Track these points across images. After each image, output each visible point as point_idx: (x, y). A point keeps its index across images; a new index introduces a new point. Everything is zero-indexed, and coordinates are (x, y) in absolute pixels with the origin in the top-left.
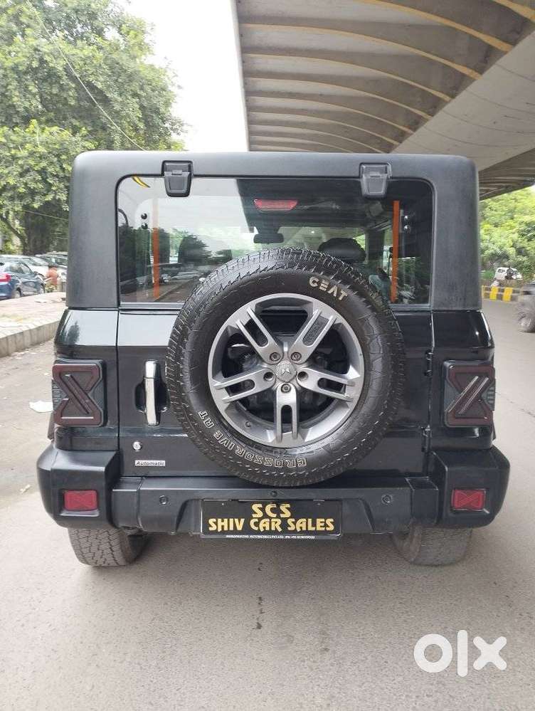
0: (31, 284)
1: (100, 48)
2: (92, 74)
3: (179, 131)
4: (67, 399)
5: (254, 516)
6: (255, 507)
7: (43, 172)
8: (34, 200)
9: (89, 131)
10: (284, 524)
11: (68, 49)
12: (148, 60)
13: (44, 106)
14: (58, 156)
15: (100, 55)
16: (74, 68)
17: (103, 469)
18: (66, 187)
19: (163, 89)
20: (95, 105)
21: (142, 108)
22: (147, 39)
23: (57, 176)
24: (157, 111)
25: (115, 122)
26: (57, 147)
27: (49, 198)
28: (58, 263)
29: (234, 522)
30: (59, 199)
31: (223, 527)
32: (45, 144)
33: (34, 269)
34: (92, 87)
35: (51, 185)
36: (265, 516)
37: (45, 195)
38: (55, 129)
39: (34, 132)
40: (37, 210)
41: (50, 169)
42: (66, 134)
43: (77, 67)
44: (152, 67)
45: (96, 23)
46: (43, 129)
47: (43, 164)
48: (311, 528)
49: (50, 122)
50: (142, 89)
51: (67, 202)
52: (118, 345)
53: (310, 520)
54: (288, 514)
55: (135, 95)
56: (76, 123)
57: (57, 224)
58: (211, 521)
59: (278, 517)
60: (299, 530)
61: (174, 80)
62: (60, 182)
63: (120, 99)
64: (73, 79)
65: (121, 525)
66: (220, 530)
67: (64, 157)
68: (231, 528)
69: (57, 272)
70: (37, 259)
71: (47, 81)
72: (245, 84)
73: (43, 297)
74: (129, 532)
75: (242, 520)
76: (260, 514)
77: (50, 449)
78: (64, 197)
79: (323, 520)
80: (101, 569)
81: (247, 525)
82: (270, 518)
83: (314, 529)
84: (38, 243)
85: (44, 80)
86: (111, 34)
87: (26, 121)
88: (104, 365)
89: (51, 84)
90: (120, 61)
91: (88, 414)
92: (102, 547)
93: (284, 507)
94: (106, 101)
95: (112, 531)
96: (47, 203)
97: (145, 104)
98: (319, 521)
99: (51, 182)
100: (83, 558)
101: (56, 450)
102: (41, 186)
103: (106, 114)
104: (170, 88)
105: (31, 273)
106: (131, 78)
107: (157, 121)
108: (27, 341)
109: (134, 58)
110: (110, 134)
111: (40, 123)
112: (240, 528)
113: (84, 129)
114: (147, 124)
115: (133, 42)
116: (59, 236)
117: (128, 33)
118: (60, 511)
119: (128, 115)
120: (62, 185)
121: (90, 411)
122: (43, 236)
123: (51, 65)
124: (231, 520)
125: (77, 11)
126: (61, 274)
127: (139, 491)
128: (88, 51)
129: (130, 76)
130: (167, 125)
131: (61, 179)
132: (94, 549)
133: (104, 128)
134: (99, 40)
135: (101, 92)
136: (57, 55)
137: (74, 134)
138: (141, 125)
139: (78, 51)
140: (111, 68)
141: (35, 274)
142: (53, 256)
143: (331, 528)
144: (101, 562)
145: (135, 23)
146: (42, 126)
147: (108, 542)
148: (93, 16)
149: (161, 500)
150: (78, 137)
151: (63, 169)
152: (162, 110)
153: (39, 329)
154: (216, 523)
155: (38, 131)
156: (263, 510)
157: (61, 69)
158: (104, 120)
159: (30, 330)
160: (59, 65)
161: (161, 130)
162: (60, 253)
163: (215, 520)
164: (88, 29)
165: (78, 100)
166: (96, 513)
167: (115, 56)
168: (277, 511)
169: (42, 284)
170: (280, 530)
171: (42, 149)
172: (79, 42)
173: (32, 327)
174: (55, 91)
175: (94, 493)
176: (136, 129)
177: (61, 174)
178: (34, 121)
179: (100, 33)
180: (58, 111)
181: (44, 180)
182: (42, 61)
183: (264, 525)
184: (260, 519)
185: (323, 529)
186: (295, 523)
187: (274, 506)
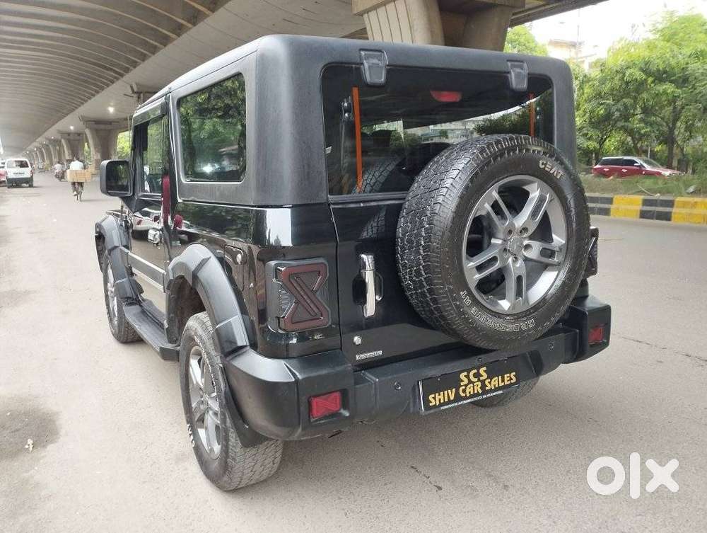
5: (462, 384)
6: (462, 376)
10: (484, 386)
17: (350, 367)
29: (448, 394)
31: (440, 400)
36: (470, 382)
48: (501, 384)
53: (500, 377)
54: (485, 376)
58: (431, 397)
59: (479, 380)
60: (493, 388)
66: (438, 403)
68: (446, 400)
75: (454, 390)
76: (466, 381)
79: (508, 375)
81: (457, 393)
82: (473, 383)
83: (503, 384)
91: (316, 315)
93: (482, 371)
98: (505, 375)
112: (452, 398)
118: (309, 420)
121: (318, 312)
124: (446, 392)
127: (375, 384)
143: (514, 379)
149: (395, 387)
154: (434, 398)
156: (467, 377)
163: (433, 396)
168: (477, 375)
170: (480, 391)
175: (338, 395)
183: (469, 390)
184: (466, 386)
185: (509, 382)
186: (490, 383)
187: (475, 371)
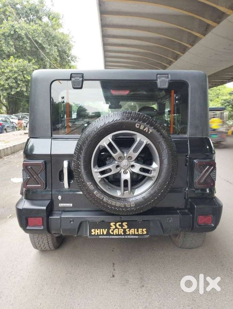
0: (11, 127)
1: (40, 25)
2: (37, 36)
3: (75, 61)
4: (29, 177)
5: (111, 228)
6: (112, 224)
7: (16, 78)
8: (12, 91)
9: (36, 61)
10: (125, 231)
11: (26, 26)
12: (61, 30)
13: (16, 50)
14: (22, 72)
15: (40, 28)
16: (29, 34)
17: (45, 208)
18: (26, 85)
19: (68, 43)
20: (38, 50)
21: (58, 51)
22: (61, 21)
23: (22, 80)
24: (65, 52)
25: (47, 57)
26: (22, 68)
27: (18, 90)
28: (22, 118)
29: (103, 231)
30: (23, 90)
31: (98, 233)
32: (17, 67)
33: (12, 120)
34: (37, 42)
35: (19, 84)
36: (116, 228)
37: (17, 89)
38: (21, 60)
39: (12, 62)
40: (13, 95)
41: (19, 77)
42: (26, 62)
43: (30, 34)
44: (63, 34)
45: (39, 15)
46: (16, 60)
47: (16, 75)
48: (136, 233)
49: (18, 57)
50: (58, 43)
51: (26, 91)
52: (52, 154)
53: (136, 230)
54: (126, 227)
55: (55, 45)
56: (30, 58)
57: (22, 101)
59: (122, 228)
60: (131, 234)
61: (72, 39)
62: (23, 83)
63: (49, 47)
64: (29, 39)
65: (53, 232)
66: (96, 234)
67: (25, 72)
68: (101, 234)
69: (22, 122)
70: (13, 116)
71: (17, 40)
72: (103, 41)
73: (16, 132)
74: (56, 236)
75: (106, 230)
76: (114, 227)
77: (21, 199)
78: (25, 90)
79: (142, 229)
80: (43, 251)
81: (108, 232)
82: (119, 229)
83: (137, 233)
84: (14, 109)
85: (16, 39)
86: (45, 19)
87: (9, 57)
88: (45, 163)
89: (19, 41)
90: (49, 31)
91: (38, 184)
92: (44, 242)
93: (124, 224)
94: (43, 48)
95: (49, 235)
96: (18, 92)
97: (60, 49)
98: (140, 230)
99: (19, 83)
100: (35, 247)
101: (24, 200)
102: (15, 85)
103: (43, 54)
104: (71, 42)
105: (11, 122)
106: (54, 38)
107: (65, 56)
108: (9, 152)
109: (55, 29)
110: (44, 62)
111: (14, 57)
112: (105, 233)
113: (33, 60)
114: (61, 57)
115: (54, 23)
116: (22, 106)
117: (53, 19)
118: (26, 227)
119: (52, 54)
120: (24, 84)
121: (39, 183)
122: (15, 106)
123: (19, 33)
124: (101, 230)
125: (30, 10)
126: (24, 122)
127: (61, 218)
128: (35, 27)
129: (54, 37)
130: (69, 58)
131: (24, 82)
132: (40, 243)
133: (42, 60)
134: (40, 22)
135: (40, 44)
136: (21, 28)
137: (29, 62)
138: (58, 58)
139: (31, 27)
140: (45, 34)
141: (13, 123)
142: (20, 115)
143: (145, 233)
144: (43, 248)
145: (55, 15)
146: (16, 59)
147: (47, 240)
148: (37, 12)
149: (70, 221)
150: (31, 64)
151: (25, 78)
152: (67, 52)
153: (14, 146)
154: (95, 231)
155: (13, 61)
156: (115, 225)
157: (23, 34)
158: (42, 56)
159: (11, 147)
160: (23, 33)
161: (67, 60)
162: (23, 113)
163: (94, 230)
164: (35, 17)
165: (31, 48)
166: (42, 228)
167: (47, 29)
168: (121, 226)
169: (16, 127)
170: (123, 234)
171: (15, 69)
172: (31, 23)
173: (11, 146)
174: (21, 44)
175: (41, 219)
176: (56, 60)
177: (24, 80)
178: (12, 57)
179: (40, 19)
180: (22, 52)
181: (16, 82)
182: (15, 31)
183: (116, 232)
184: (114, 229)
185: (142, 233)
186: (129, 231)
187: (120, 223)
